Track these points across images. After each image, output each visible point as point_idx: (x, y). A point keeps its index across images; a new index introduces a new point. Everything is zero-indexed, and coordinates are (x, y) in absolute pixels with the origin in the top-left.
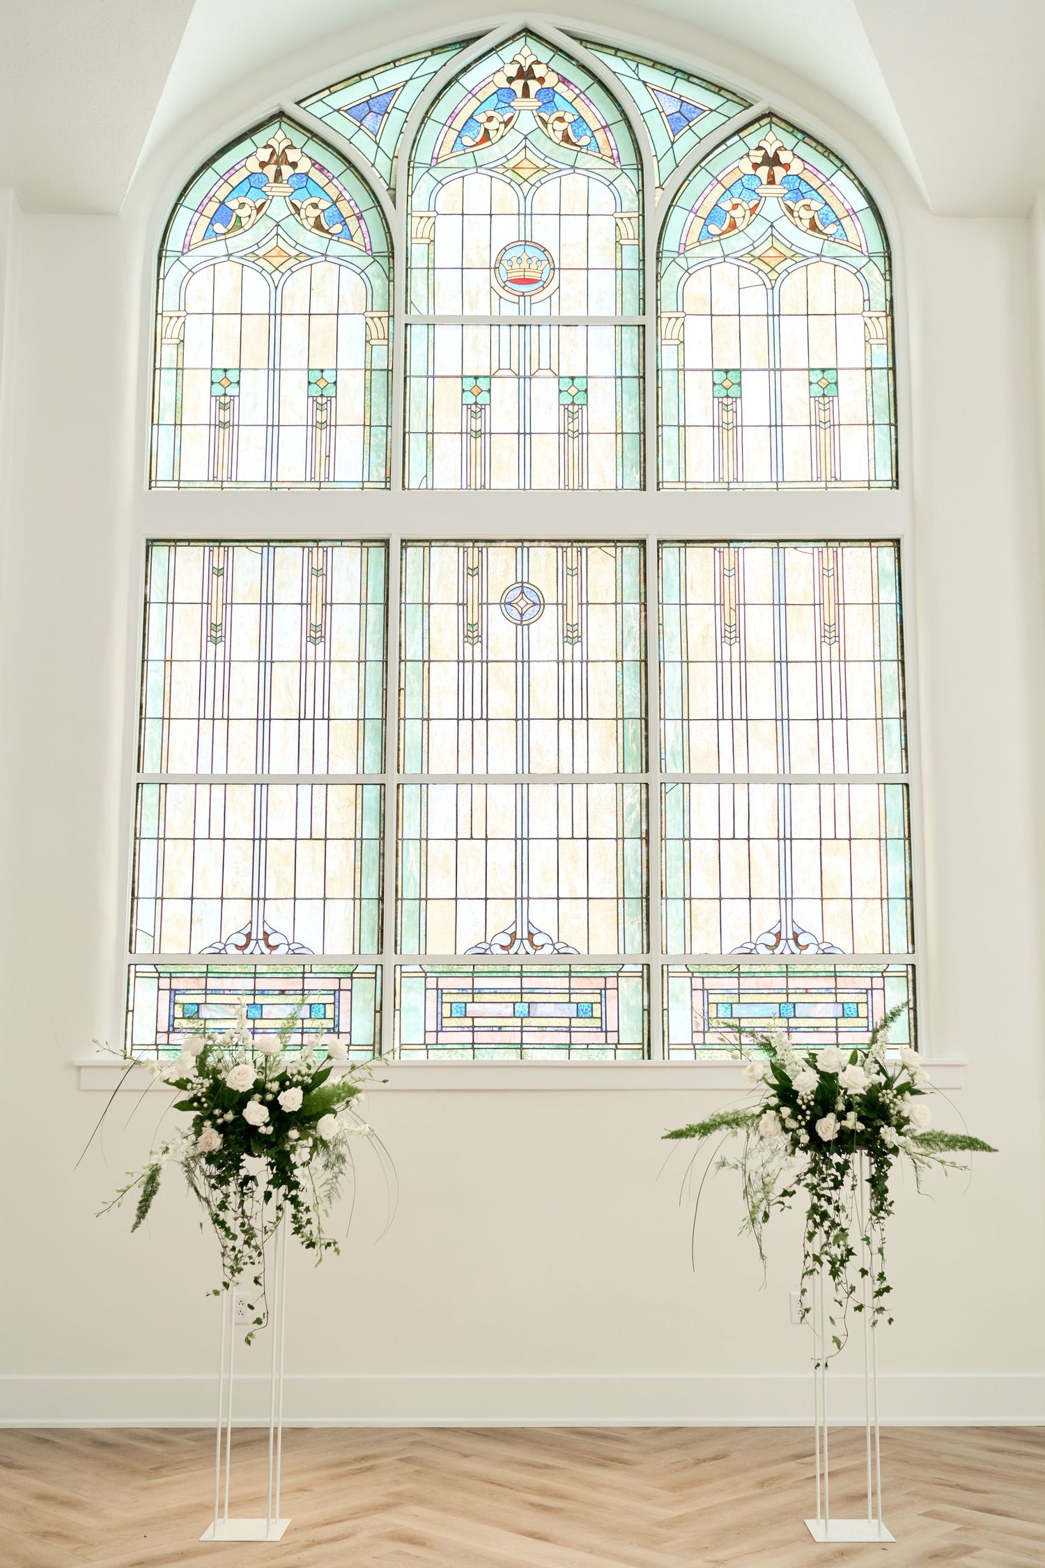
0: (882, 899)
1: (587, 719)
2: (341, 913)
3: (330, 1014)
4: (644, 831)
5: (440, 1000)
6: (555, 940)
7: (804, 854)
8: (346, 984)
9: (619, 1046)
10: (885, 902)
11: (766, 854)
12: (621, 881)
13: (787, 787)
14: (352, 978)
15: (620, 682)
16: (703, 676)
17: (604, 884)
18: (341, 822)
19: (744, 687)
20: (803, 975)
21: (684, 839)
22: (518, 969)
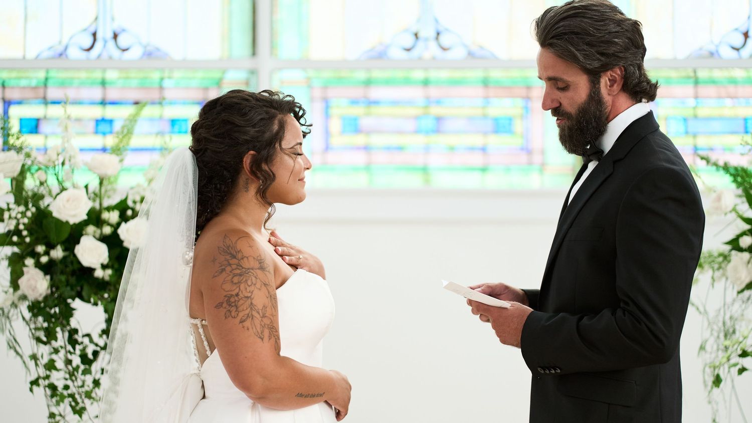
6: (468, 42)
9: (544, 168)
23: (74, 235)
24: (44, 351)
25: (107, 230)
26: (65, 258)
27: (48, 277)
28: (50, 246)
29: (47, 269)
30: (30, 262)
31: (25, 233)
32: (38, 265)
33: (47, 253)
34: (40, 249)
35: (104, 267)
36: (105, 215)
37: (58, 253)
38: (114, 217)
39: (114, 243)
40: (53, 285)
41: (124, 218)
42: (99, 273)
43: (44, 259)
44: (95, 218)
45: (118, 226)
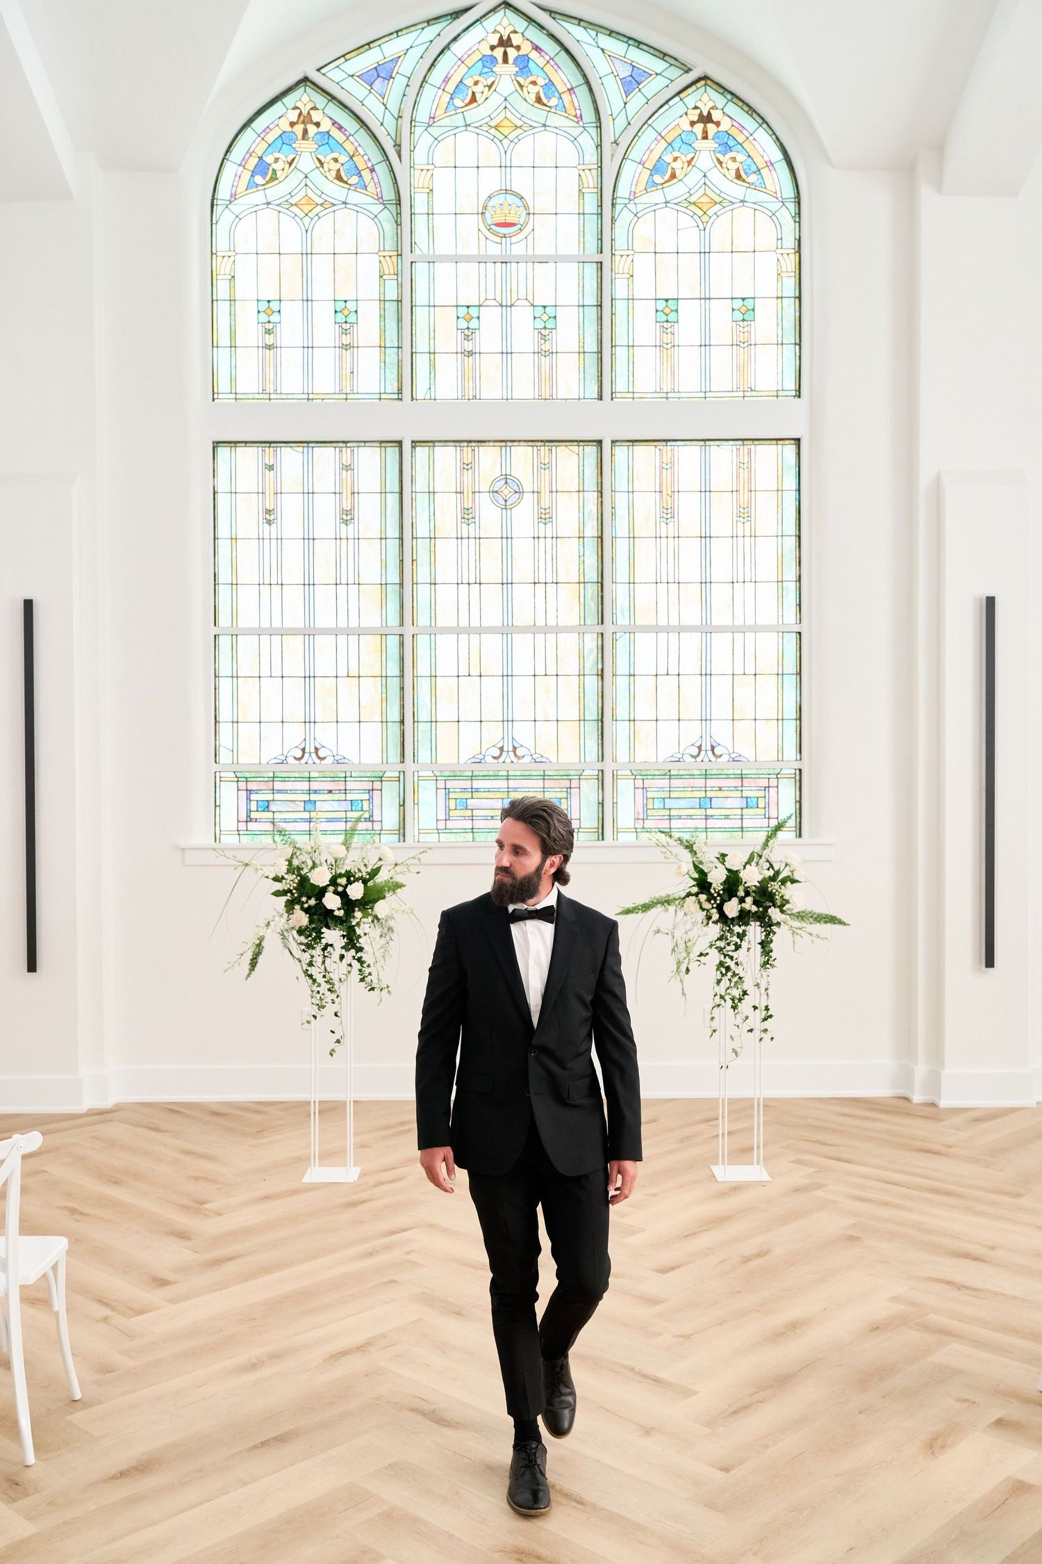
0: (778, 720)
1: (557, 583)
2: (372, 732)
3: (366, 807)
4: (600, 669)
5: (447, 797)
6: (533, 753)
7: (720, 686)
8: (377, 785)
10: (780, 722)
11: (692, 685)
12: (583, 707)
13: (708, 634)
14: (381, 781)
15: (582, 554)
16: (645, 549)
17: (570, 710)
18: (371, 664)
19: (677, 556)
20: (718, 776)
21: (630, 676)
22: (505, 773)
23: (321, 892)
24: (306, 957)
25: (340, 889)
26: (316, 904)
27: (308, 915)
28: (309, 898)
29: (307, 911)
30: (297, 906)
31: (294, 891)
32: (302, 909)
33: (307, 902)
34: (303, 899)
35: (339, 909)
36: (339, 881)
37: (312, 902)
38: (343, 881)
39: (343, 895)
40: (311, 922)
41: (349, 882)
42: (337, 913)
43: (305, 905)
44: (333, 883)
45: (346, 887)
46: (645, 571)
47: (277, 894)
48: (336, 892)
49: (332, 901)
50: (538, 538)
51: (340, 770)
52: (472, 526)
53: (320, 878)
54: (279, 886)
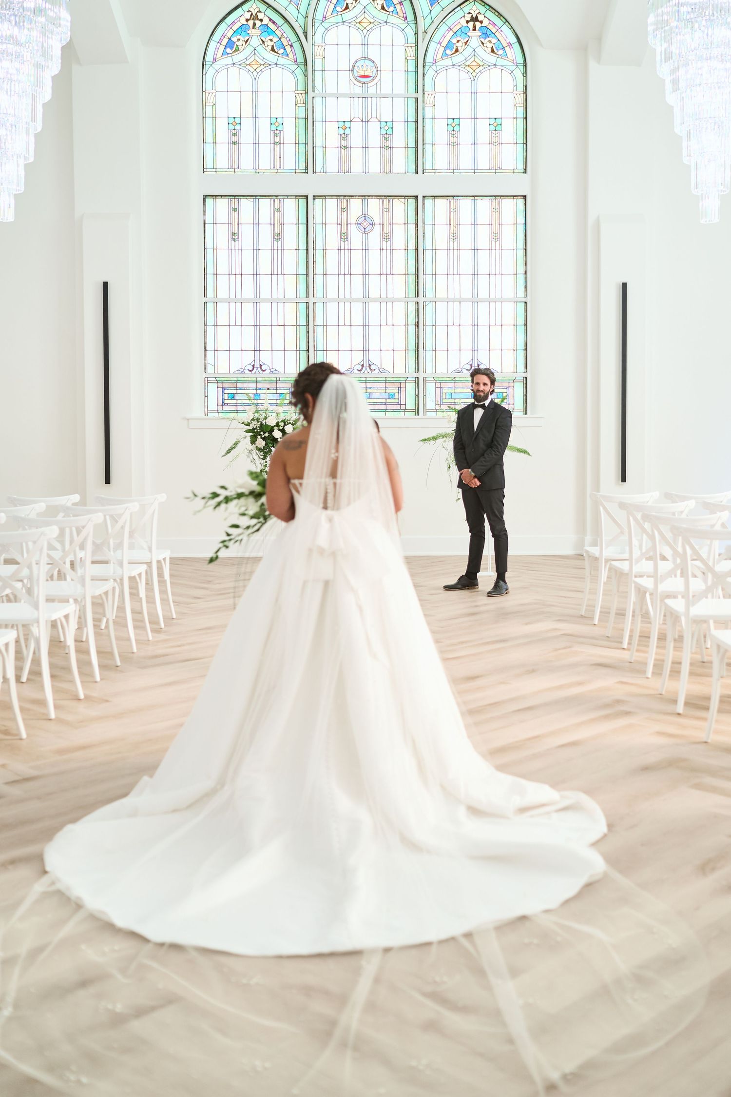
0: (514, 350)
1: (393, 274)
2: (291, 356)
4: (416, 322)
6: (380, 367)
7: (483, 331)
9: (406, 410)
11: (467, 331)
12: (407, 343)
13: (476, 303)
15: (406, 258)
16: (441, 256)
17: (400, 344)
18: (291, 319)
19: (458, 260)
21: (433, 325)
22: (365, 379)
23: (271, 430)
24: (263, 462)
25: (281, 428)
26: (269, 436)
27: (264, 442)
28: (265, 433)
29: (264, 439)
30: (259, 437)
31: (257, 429)
32: (261, 438)
34: (262, 433)
36: (280, 424)
37: (267, 434)
38: (282, 424)
39: (283, 431)
40: (266, 444)
41: (285, 425)
43: (263, 436)
44: (278, 425)
45: (284, 427)
46: (441, 268)
47: (247, 431)
48: (279, 430)
49: (277, 434)
50: (383, 249)
51: (273, 377)
52: (346, 242)
53: (272, 422)
54: (248, 428)
